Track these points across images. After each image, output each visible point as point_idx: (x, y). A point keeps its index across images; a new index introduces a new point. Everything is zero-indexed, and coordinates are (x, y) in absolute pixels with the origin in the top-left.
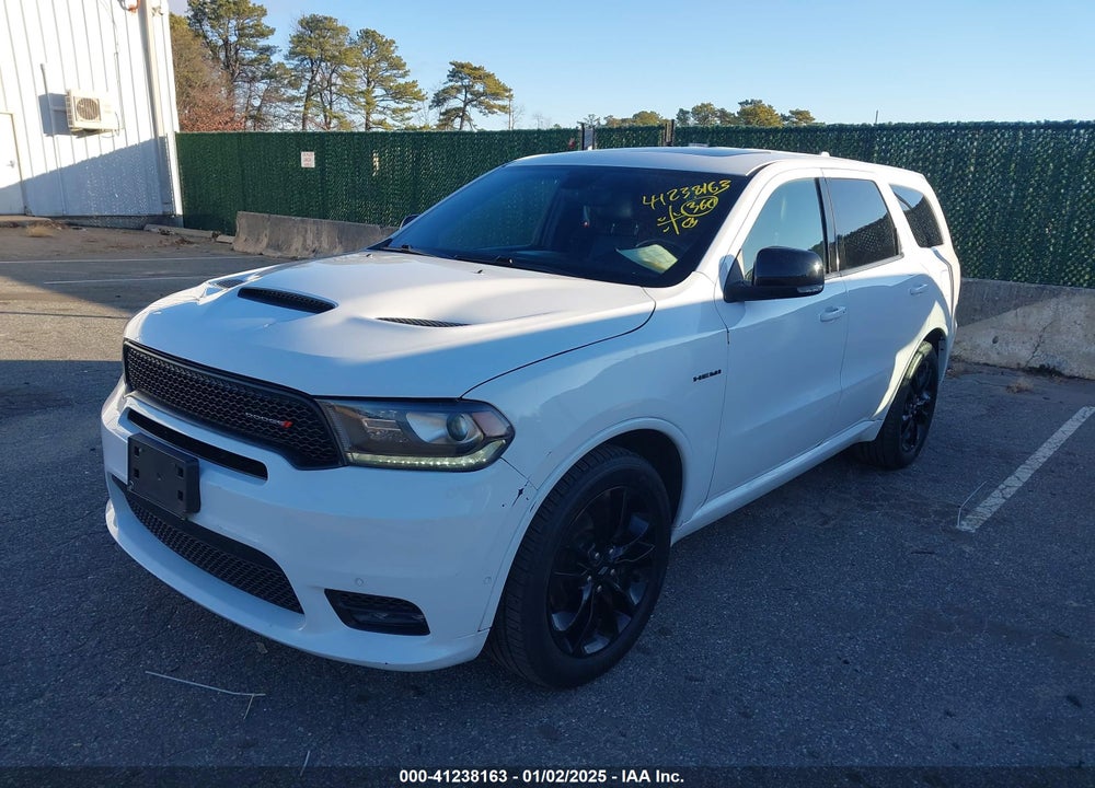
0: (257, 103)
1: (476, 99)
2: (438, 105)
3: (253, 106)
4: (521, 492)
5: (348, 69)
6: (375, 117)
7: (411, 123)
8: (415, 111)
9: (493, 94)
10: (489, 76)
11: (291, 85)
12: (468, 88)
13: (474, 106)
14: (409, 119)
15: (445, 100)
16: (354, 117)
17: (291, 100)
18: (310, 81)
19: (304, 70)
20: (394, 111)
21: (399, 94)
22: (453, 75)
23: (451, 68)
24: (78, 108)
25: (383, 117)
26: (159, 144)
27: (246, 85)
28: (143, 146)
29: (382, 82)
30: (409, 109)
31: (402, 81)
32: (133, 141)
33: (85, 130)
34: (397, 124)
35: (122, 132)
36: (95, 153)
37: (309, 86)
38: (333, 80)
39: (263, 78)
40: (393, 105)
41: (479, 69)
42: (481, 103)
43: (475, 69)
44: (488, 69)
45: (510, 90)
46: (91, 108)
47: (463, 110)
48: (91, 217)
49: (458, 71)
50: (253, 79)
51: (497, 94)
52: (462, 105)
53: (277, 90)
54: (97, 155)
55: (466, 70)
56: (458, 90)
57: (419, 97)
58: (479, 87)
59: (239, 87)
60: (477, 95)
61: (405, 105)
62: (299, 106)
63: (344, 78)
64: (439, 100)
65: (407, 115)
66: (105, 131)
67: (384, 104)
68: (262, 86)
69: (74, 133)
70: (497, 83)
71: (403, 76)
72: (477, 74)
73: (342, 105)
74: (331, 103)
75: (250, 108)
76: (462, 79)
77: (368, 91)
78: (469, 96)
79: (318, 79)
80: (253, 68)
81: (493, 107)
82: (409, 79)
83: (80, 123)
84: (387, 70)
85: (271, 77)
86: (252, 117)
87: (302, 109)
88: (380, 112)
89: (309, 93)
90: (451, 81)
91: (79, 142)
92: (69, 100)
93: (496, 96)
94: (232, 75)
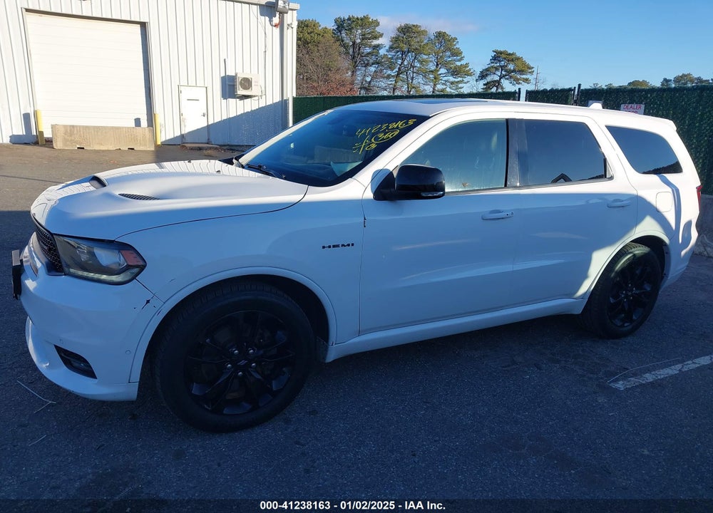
0: (368, 79)
1: (509, 74)
2: (482, 79)
3: (366, 81)
4: (148, 302)
5: (425, 57)
6: (439, 87)
7: (462, 90)
8: (465, 83)
9: (519, 71)
10: (518, 59)
11: (390, 68)
12: (503, 67)
13: (506, 79)
14: (461, 88)
15: (487, 75)
16: (426, 87)
17: (389, 77)
18: (400, 65)
19: (397, 58)
20: (452, 83)
21: (456, 72)
22: (495, 59)
23: (493, 54)
24: (241, 83)
25: (444, 87)
26: (284, 103)
27: (364, 68)
28: (275, 105)
29: (445, 65)
30: (461, 82)
31: (458, 64)
32: (269, 102)
33: (243, 96)
34: (453, 91)
35: (264, 97)
36: (248, 109)
37: (399, 68)
38: (416, 64)
39: (373, 64)
40: (451, 79)
41: (512, 54)
42: (511, 77)
43: (510, 54)
44: (518, 55)
45: (533, 68)
46: (247, 83)
47: (499, 82)
48: (243, 146)
49: (498, 56)
50: (367, 65)
51: (523, 71)
52: (498, 78)
53: (381, 71)
54: (249, 111)
55: (503, 56)
56: (497, 69)
57: (468, 74)
58: (511, 67)
59: (359, 69)
60: (510, 72)
61: (460, 79)
62: (392, 81)
63: (421, 62)
64: (483, 75)
65: (460, 85)
66: (254, 96)
67: (445, 78)
68: (372, 69)
69: (238, 98)
70: (524, 64)
71: (459, 60)
72: (511, 58)
73: (419, 80)
74: (412, 79)
75: (364, 83)
76: (500, 61)
77: (435, 70)
78: (503, 73)
79: (406, 63)
80: (367, 58)
81: (518, 80)
82: (463, 62)
83: (241, 92)
84: (449, 57)
85: (378, 63)
86: (365, 88)
87: (394, 82)
88: (443, 84)
89: (399, 73)
90: (492, 63)
91: (240, 102)
92: (236, 78)
93: (522, 72)
94: (356, 62)
